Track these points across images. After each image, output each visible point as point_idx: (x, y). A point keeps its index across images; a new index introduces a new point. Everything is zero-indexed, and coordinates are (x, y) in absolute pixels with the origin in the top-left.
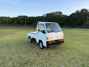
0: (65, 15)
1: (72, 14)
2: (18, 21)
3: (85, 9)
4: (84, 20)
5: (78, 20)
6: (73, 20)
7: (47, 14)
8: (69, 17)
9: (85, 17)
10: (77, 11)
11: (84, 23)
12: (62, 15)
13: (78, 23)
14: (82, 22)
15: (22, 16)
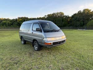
0: (67, 16)
1: (74, 14)
2: (18, 23)
3: (87, 10)
4: (87, 21)
5: (80, 21)
6: (75, 21)
7: (48, 15)
8: (71, 17)
9: (87, 17)
10: (79, 12)
11: (86, 24)
12: (64, 16)
13: (81, 24)
14: (85, 23)
15: (22, 17)
